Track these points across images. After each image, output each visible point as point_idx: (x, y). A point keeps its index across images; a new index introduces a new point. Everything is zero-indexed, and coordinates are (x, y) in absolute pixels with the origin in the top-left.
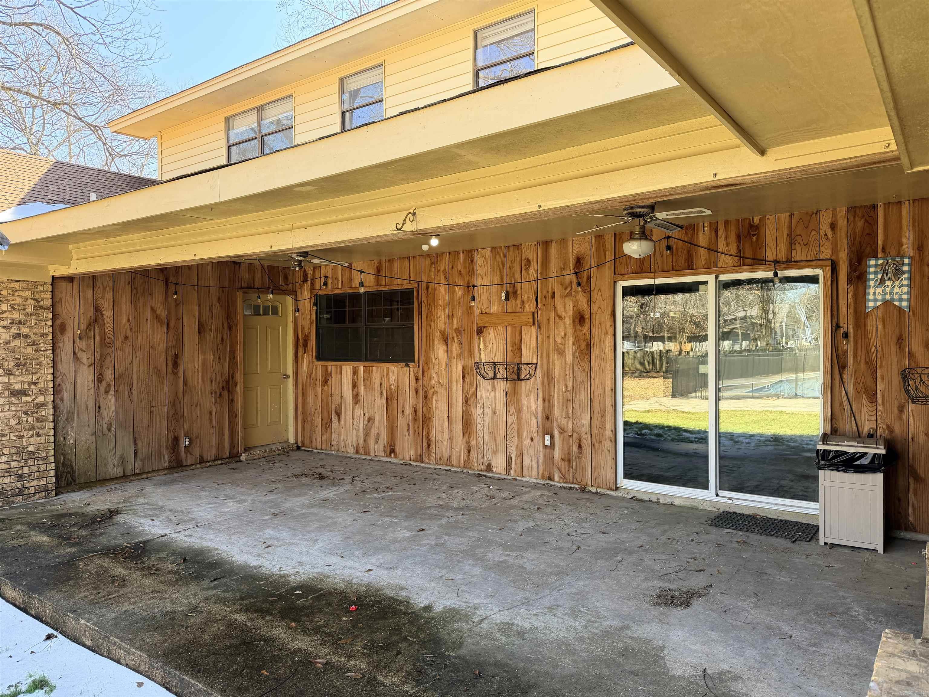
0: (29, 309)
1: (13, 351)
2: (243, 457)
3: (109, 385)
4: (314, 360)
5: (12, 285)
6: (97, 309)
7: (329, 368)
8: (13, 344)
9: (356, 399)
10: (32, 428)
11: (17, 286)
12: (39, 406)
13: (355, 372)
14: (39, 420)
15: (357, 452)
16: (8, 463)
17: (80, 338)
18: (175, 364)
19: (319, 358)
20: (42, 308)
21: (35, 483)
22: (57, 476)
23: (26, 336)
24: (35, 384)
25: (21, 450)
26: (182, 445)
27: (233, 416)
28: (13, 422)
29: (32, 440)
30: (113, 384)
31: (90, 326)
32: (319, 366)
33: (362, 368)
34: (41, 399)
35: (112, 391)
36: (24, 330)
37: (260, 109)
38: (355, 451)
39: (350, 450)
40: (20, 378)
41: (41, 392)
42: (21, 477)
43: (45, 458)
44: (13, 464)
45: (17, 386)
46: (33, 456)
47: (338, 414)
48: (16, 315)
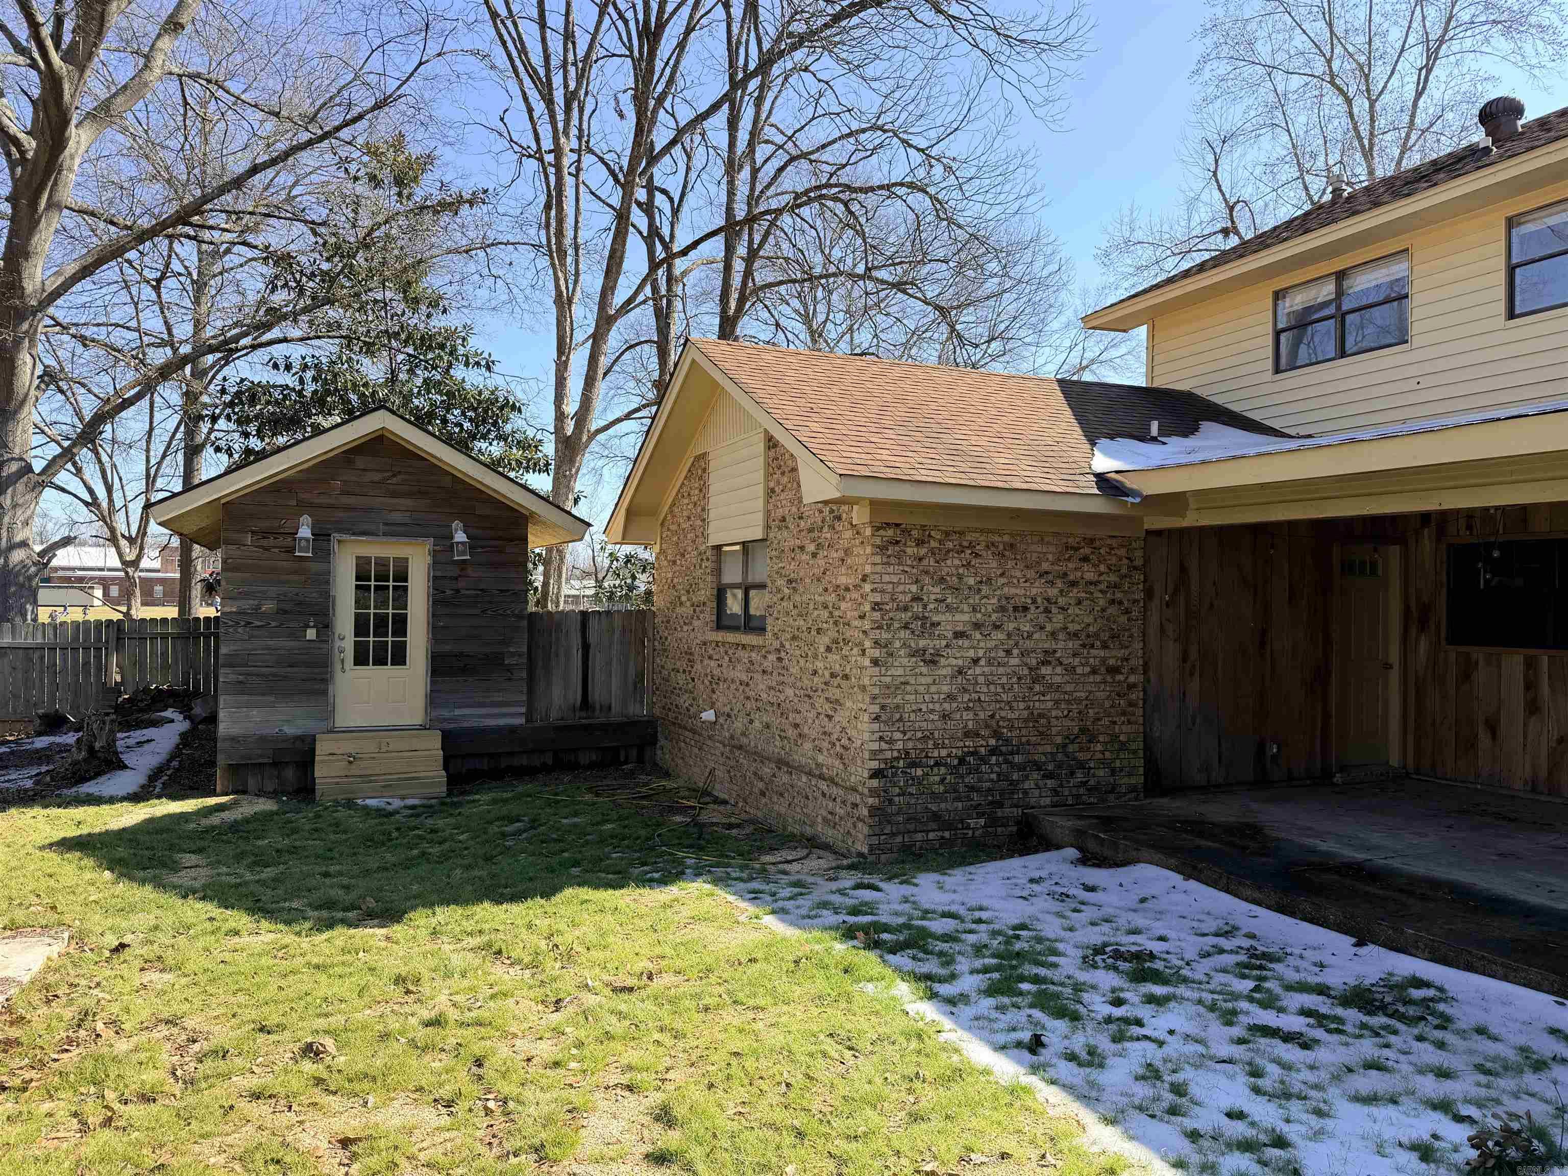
0: (1124, 571)
1: (1108, 620)
2: (1338, 778)
3: (1194, 666)
4: (1443, 642)
5: (1109, 542)
6: (1183, 569)
7: (1475, 656)
8: (1109, 611)
9: (1533, 707)
10: (1124, 714)
11: (1114, 543)
12: (1131, 687)
13: (1530, 664)
14: (1131, 704)
15: (1534, 790)
16: (1103, 752)
17: (1168, 605)
18: (1263, 644)
19: (1453, 640)
20: (1135, 568)
21: (1125, 780)
22: (1146, 775)
23: (1120, 603)
24: (1127, 660)
25: (1115, 737)
26: (1269, 754)
27: (1326, 716)
28: (1107, 704)
29: (1124, 728)
30: (1198, 664)
31: (1176, 591)
32: (1452, 653)
33: (1546, 658)
34: (1132, 679)
35: (1197, 674)
36: (1119, 595)
37: (1340, 276)
38: (1529, 788)
39: (1519, 785)
40: (1114, 653)
41: (1133, 671)
42: (1113, 772)
43: (1135, 752)
44: (1107, 754)
45: (1112, 662)
46: (1123, 746)
47: (1493, 728)
48: (1113, 578)
